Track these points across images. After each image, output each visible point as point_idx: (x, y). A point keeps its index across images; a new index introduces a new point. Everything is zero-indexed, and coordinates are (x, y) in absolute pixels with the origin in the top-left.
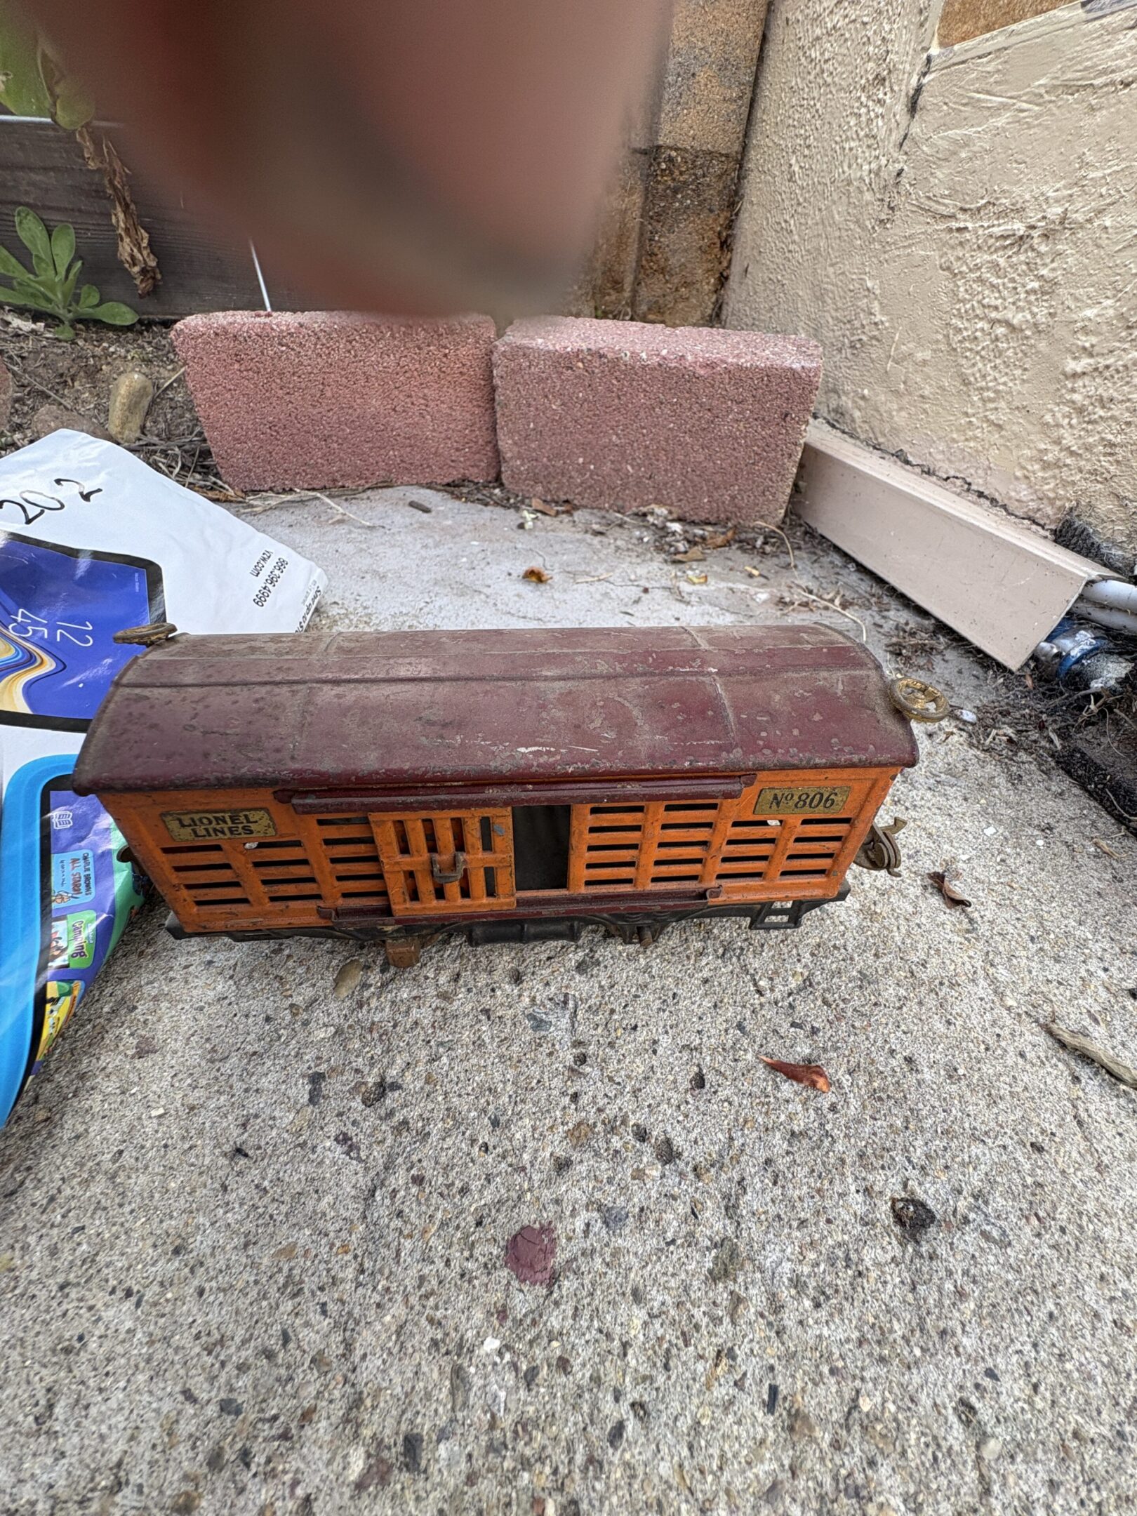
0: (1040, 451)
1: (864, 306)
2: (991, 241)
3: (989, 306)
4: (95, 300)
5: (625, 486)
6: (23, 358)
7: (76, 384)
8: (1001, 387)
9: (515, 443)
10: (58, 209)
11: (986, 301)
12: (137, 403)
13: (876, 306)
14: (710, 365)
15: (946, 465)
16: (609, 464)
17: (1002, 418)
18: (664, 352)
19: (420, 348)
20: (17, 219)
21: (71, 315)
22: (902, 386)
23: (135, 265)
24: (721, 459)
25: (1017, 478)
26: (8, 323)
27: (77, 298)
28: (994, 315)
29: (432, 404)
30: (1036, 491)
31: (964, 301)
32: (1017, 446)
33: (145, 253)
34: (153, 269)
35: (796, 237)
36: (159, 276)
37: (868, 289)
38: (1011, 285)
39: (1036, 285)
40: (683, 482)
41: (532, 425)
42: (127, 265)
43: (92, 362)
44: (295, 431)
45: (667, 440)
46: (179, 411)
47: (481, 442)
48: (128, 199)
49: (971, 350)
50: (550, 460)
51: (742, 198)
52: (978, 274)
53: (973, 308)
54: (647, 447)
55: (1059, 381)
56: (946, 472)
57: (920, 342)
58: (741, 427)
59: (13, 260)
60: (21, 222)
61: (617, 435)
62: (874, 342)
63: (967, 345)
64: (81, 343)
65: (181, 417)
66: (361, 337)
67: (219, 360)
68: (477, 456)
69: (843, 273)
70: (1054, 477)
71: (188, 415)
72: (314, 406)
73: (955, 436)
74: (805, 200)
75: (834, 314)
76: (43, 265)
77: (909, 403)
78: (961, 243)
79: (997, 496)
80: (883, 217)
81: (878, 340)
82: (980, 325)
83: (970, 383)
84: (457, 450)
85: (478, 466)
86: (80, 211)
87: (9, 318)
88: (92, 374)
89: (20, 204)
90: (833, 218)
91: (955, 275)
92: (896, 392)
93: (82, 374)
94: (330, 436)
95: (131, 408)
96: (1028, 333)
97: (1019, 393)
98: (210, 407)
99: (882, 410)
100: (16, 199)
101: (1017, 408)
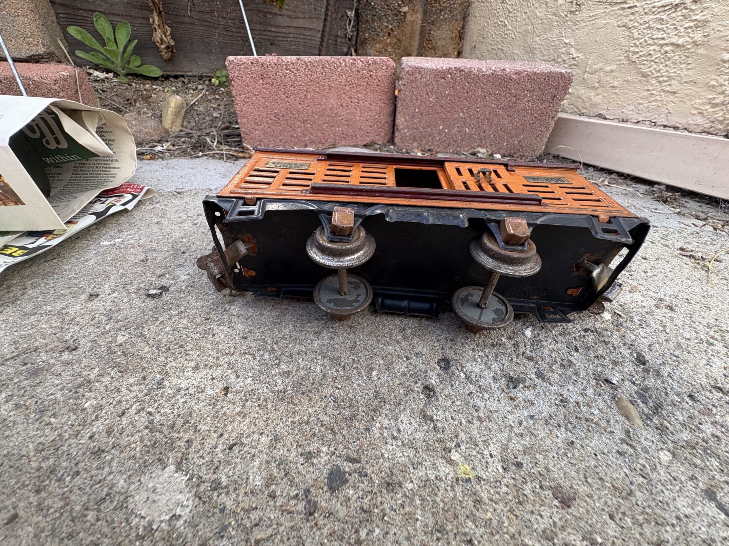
0: (710, 99)
1: (564, 51)
2: (654, 10)
3: (657, 39)
4: (139, 64)
5: (462, 140)
6: (103, 91)
7: (138, 104)
8: (672, 74)
9: (406, 121)
10: (118, 15)
11: (655, 37)
12: (179, 112)
13: (573, 50)
14: (518, 73)
15: (636, 116)
16: (456, 129)
17: (674, 88)
18: (493, 68)
19: (358, 71)
20: (94, 19)
21: (124, 72)
22: (597, 84)
23: (162, 44)
24: (517, 122)
25: (693, 114)
26: (90, 74)
27: (128, 62)
28: (662, 42)
29: (361, 102)
30: (709, 118)
31: (638, 39)
32: (689, 100)
33: (169, 38)
34: (172, 47)
35: (510, 28)
36: (175, 51)
37: (566, 43)
38: (672, 27)
39: (692, 24)
40: (494, 135)
41: (417, 110)
42: (158, 44)
43: (145, 93)
44: (288, 118)
45: (489, 114)
46: (202, 116)
47: (383, 122)
48: (161, 9)
49: (647, 60)
50: (423, 128)
51: (469, 14)
52: (647, 25)
53: (646, 41)
54: (478, 118)
55: (718, 65)
56: (637, 119)
57: (607, 62)
58: (530, 105)
59: (94, 40)
60: (97, 21)
61: (463, 112)
62: (573, 67)
63: (643, 58)
64: (134, 84)
65: (204, 119)
66: (329, 65)
67: (252, 78)
68: (380, 130)
69: (547, 39)
70: (722, 110)
71: (207, 118)
72: (300, 104)
73: (640, 101)
74: (514, 10)
75: (542, 58)
76: (111, 43)
77: (603, 91)
78: (632, 14)
79: (678, 125)
80: (573, 9)
81: (576, 65)
82: (652, 48)
83: (649, 76)
84: (371, 126)
85: (379, 135)
86: (131, 16)
87: (91, 71)
88: (147, 99)
89: (95, 11)
90: (536, 15)
91: (630, 28)
92: (593, 88)
93: (140, 99)
94: (307, 120)
95: (177, 114)
96: (689, 47)
97: (686, 75)
98: (244, 105)
99: (583, 97)
100: (93, 8)
101: (686, 82)
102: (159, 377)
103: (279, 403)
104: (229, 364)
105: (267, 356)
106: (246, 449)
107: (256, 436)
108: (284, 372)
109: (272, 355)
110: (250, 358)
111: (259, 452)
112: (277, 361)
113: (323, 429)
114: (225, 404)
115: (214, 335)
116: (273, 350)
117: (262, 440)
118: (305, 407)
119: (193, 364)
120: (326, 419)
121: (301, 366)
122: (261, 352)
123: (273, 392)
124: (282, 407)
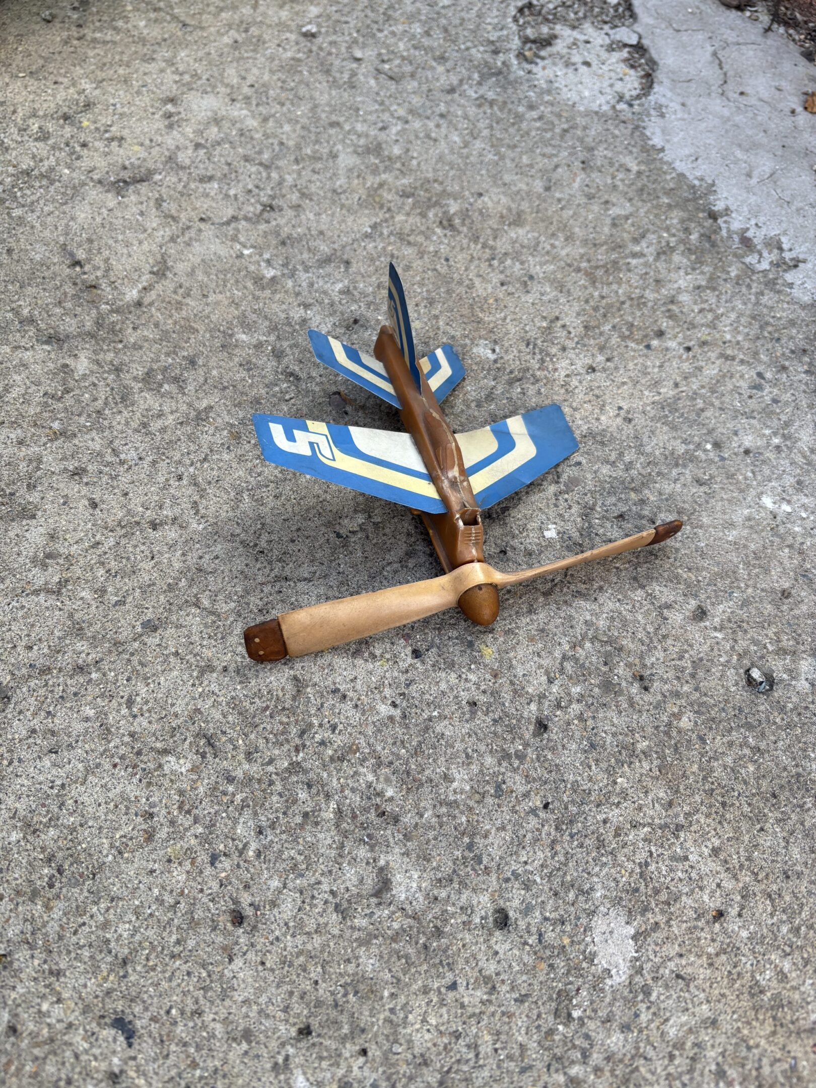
102: (681, 819)
103: (746, 996)
104: (746, 888)
105: (785, 929)
106: (687, 995)
107: (702, 995)
108: (781, 971)
109: (791, 936)
110: (769, 908)
111: (693, 1013)
112: (788, 949)
113: (754, 1073)
114: (707, 929)
115: (762, 829)
116: (798, 929)
117: (704, 1007)
118: (762, 1033)
119: (717, 842)
120: (766, 1070)
121: (802, 989)
122: (785, 917)
123: (753, 977)
124: (746, 1003)
